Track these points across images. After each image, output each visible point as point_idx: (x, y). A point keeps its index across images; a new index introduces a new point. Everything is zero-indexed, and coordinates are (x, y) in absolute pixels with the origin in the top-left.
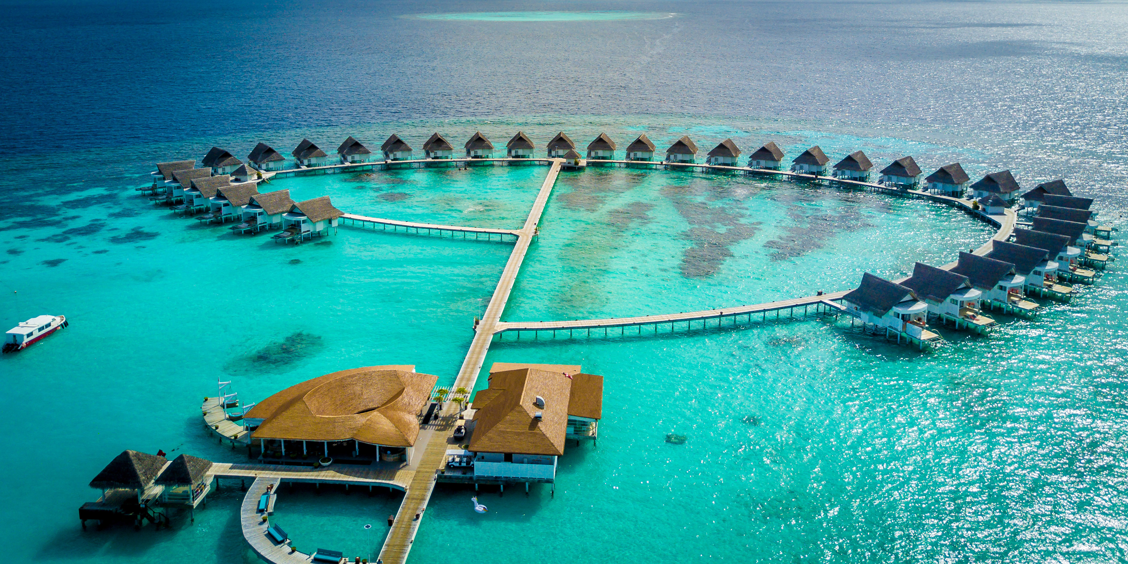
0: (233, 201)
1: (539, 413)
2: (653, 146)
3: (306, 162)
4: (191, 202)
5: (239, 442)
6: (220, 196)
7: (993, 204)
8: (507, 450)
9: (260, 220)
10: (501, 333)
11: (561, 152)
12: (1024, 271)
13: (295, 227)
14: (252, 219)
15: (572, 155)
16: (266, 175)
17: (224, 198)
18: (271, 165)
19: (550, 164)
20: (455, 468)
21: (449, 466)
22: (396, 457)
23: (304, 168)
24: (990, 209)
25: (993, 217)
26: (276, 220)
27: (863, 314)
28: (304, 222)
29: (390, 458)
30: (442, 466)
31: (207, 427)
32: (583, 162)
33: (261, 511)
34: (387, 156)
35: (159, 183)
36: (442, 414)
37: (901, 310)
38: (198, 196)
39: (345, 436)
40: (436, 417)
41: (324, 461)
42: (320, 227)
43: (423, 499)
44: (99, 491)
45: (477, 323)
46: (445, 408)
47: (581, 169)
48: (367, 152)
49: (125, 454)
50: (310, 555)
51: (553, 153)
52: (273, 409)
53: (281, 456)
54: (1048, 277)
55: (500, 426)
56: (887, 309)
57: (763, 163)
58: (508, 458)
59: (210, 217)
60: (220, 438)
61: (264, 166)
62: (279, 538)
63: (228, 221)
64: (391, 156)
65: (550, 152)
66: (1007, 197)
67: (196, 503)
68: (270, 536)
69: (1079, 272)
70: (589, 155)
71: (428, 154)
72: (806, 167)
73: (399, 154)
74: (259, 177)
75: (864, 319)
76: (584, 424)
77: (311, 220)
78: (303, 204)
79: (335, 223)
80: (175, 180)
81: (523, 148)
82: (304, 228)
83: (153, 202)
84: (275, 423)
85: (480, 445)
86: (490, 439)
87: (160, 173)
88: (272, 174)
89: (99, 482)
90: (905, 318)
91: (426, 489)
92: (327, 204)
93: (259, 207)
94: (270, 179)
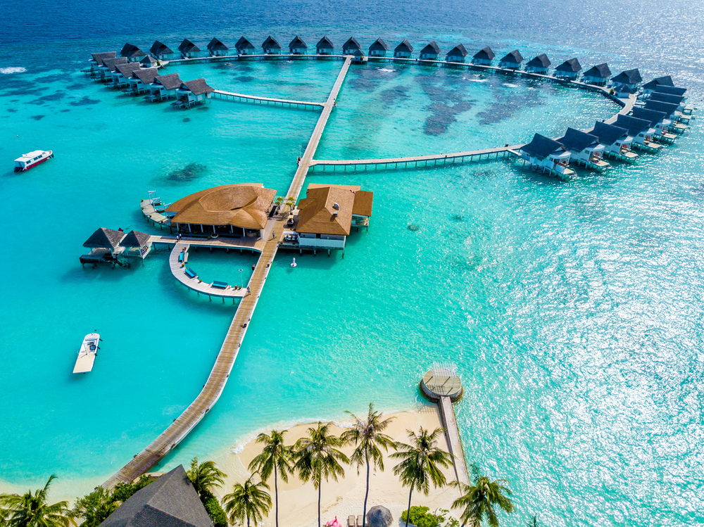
0: (144, 79)
1: (336, 212)
2: (412, 48)
3: (187, 55)
4: (117, 80)
5: (164, 224)
6: (135, 76)
7: (623, 91)
8: (318, 232)
9: (162, 93)
10: (313, 166)
11: (352, 51)
12: (633, 134)
13: (184, 98)
14: (157, 92)
15: (359, 54)
16: (163, 63)
17: (138, 78)
18: (165, 56)
19: (344, 59)
20: (289, 241)
21: (285, 240)
22: (255, 234)
23: (187, 59)
24: (620, 94)
25: (621, 100)
26: (172, 93)
27: (531, 158)
28: (190, 94)
29: (251, 235)
30: (281, 240)
31: (145, 216)
32: (366, 58)
33: (181, 261)
34: (239, 52)
35: (95, 67)
36: (280, 212)
37: (554, 157)
38: (121, 77)
39: (226, 223)
40: (277, 213)
41: (214, 235)
42: (200, 98)
43: (272, 257)
44: (89, 249)
45: (299, 160)
46: (281, 208)
47: (364, 63)
48: (226, 49)
49: (100, 229)
50: (210, 283)
51: (347, 52)
52: (182, 207)
53: (189, 233)
54: (647, 138)
55: (314, 219)
56: (546, 156)
57: (481, 61)
58: (318, 236)
59: (130, 91)
60: (154, 222)
61: (161, 57)
62: (192, 275)
63: (142, 93)
64: (242, 52)
65: (344, 51)
66: (633, 87)
67: (144, 256)
68: (186, 273)
69: (667, 135)
70: (370, 54)
71: (265, 52)
72: (508, 64)
73: (247, 51)
74: (159, 64)
75: (532, 161)
76: (361, 219)
77: (194, 93)
78: (188, 83)
79: (209, 96)
80: (105, 65)
81: (327, 48)
82: (190, 98)
83: (93, 80)
84: (184, 214)
85: (302, 229)
86: (308, 226)
87: (94, 60)
88: (166, 62)
89: (88, 244)
90: (556, 162)
91: (273, 252)
92: (203, 83)
93: (160, 84)
94: (165, 66)
